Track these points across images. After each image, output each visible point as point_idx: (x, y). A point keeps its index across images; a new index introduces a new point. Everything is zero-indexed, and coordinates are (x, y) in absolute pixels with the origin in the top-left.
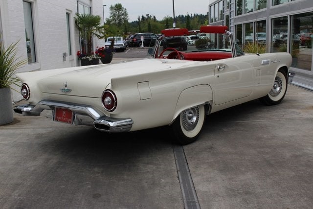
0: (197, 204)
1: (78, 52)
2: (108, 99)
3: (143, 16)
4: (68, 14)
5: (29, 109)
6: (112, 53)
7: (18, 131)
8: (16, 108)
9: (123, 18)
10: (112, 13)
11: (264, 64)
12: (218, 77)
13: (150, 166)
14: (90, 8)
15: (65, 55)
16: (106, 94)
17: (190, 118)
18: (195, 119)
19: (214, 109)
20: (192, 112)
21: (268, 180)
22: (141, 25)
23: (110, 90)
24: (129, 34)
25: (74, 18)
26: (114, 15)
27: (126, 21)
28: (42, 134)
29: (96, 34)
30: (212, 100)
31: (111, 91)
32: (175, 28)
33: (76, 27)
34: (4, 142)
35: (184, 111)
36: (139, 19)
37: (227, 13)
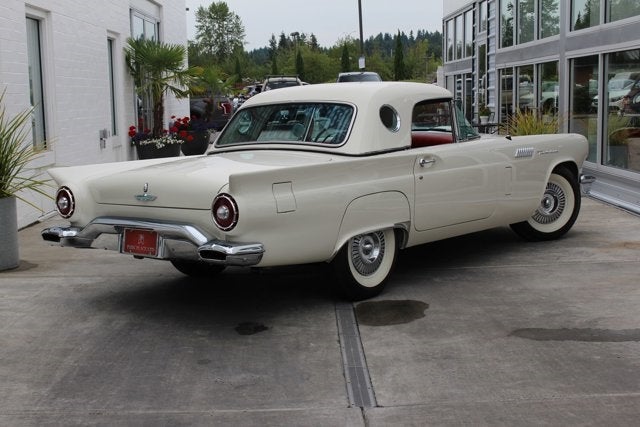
0: (365, 371)
1: (132, 128)
2: (223, 210)
3: (283, 36)
4: (111, 41)
5: (73, 233)
6: (209, 131)
7: (36, 281)
8: (47, 231)
9: (232, 41)
10: (201, 28)
11: (521, 156)
12: (421, 178)
13: (292, 328)
14: (158, 23)
15: (104, 135)
16: (221, 201)
17: (368, 252)
18: (376, 253)
19: (413, 240)
20: (372, 241)
21: (488, 344)
22: (279, 60)
23: (226, 195)
24: (247, 84)
25: (125, 49)
26: (208, 31)
27: (239, 48)
28: (86, 285)
29: (172, 88)
30: (409, 222)
31: (229, 196)
32: (363, 70)
33: (128, 71)
34: (18, 297)
35: (355, 238)
36: (273, 44)
37: (481, 41)
